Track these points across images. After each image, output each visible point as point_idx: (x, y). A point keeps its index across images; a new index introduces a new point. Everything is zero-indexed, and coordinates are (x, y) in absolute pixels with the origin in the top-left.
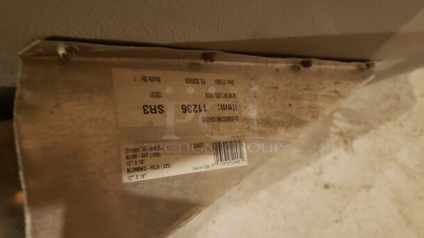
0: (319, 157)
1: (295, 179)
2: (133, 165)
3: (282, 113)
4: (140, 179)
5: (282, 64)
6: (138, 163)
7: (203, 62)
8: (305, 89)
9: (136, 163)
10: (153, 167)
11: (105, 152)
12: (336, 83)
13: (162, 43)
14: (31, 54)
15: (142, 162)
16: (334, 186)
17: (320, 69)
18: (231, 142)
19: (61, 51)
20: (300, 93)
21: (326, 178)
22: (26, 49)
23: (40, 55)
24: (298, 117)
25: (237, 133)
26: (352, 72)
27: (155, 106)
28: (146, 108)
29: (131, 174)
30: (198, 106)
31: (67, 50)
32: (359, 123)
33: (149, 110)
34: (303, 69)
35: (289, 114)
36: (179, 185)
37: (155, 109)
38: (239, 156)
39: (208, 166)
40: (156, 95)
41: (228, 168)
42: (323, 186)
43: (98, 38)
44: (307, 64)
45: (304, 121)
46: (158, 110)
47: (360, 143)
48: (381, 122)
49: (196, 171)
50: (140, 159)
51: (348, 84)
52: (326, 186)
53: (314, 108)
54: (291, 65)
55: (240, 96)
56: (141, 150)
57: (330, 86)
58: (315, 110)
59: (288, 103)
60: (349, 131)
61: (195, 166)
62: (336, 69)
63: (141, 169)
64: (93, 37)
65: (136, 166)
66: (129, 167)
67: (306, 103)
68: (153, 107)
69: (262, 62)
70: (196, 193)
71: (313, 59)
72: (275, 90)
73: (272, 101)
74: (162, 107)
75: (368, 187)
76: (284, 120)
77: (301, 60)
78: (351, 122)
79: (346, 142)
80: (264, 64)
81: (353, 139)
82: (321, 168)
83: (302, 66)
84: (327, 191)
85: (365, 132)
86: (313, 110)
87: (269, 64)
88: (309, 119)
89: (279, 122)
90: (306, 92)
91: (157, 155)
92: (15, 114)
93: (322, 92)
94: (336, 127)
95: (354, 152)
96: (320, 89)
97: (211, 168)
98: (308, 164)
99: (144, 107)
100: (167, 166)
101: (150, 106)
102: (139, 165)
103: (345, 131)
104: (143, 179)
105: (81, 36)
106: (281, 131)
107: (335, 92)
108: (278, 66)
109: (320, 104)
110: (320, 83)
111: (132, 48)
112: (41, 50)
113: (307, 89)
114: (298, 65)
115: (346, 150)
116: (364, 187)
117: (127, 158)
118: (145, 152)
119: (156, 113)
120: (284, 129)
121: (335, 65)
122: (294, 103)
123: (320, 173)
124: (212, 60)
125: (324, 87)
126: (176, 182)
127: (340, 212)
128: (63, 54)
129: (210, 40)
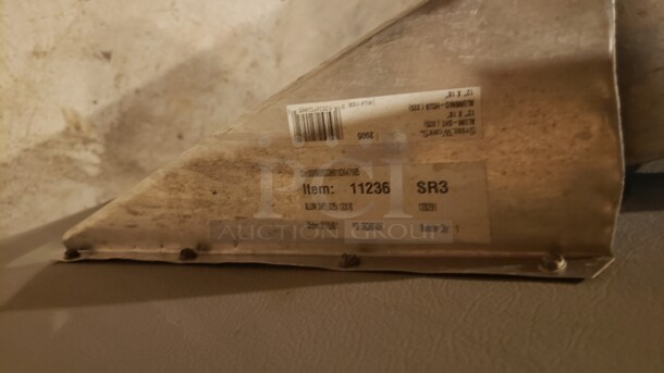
0: (121, 103)
1: (158, 66)
2: (465, 110)
3: (229, 181)
4: (456, 91)
5: (228, 252)
6: (457, 114)
7: (358, 254)
8: (189, 216)
9: (460, 113)
10: (435, 106)
11: (504, 130)
12: (134, 226)
13: (424, 279)
14: (599, 259)
15: (452, 115)
16: (96, 56)
17: (162, 246)
18: (314, 140)
19: (562, 264)
20: (196, 211)
21: (108, 69)
22: (607, 266)
23: (588, 258)
24: (201, 175)
25: (303, 153)
26: (104, 243)
27: (430, 191)
28: (444, 189)
29: (467, 98)
30: (365, 191)
31: (555, 267)
32: (56, 158)
33: (440, 187)
34: (192, 247)
35: (216, 179)
36: (397, 80)
37: (430, 188)
38: (301, 119)
39: (351, 105)
40: (427, 207)
41: (318, 101)
42: (113, 57)
43: (515, 284)
44: (187, 254)
45: (190, 168)
46: (426, 186)
47: (54, 126)
48: (18, 160)
49: (371, 99)
50: (454, 119)
51: (112, 225)
52: (107, 56)
53: (173, 189)
54: (213, 252)
55: (299, 206)
56: (453, 132)
57: (145, 221)
58: (172, 186)
59: (218, 196)
60: (72, 145)
61: (371, 106)
62: (134, 247)
63: (453, 105)
64: (523, 284)
65: (460, 109)
66: (471, 108)
67: (187, 196)
68: (433, 190)
69: (261, 255)
70: (371, 68)
71: (180, 262)
72: (240, 215)
73: (245, 199)
74: (419, 191)
75: (36, 54)
76: (224, 170)
77: (197, 261)
78: (70, 160)
79: (78, 128)
80: (258, 252)
81: (66, 133)
82: (117, 86)
83: (196, 251)
84: (107, 49)
85: (45, 145)
86: (175, 186)
87: (250, 252)
88: (182, 173)
89: (234, 167)
90: (188, 212)
91: (429, 124)
92: (623, 183)
93: (158, 213)
94: (94, 152)
95: (64, 112)
96: (162, 216)
97: (346, 102)
98: (137, 91)
99: (447, 191)
100: (414, 108)
101: (436, 191)
102: (456, 110)
103: (79, 146)
104: (452, 90)
105: (539, 284)
106: (230, 154)
107: (135, 213)
108: (235, 250)
109: (162, 195)
110: (162, 226)
111: (466, 271)
112: (588, 264)
113: (185, 217)
114: (201, 252)
115: (76, 115)
116: (45, 54)
117: (473, 121)
118: (447, 128)
119: (429, 183)
120: (226, 157)
121: (136, 253)
122: (209, 196)
123: (118, 77)
124: (345, 256)
125: (154, 219)
126: (402, 85)
127: (83, 13)
128: (560, 260)
129: (355, 286)
